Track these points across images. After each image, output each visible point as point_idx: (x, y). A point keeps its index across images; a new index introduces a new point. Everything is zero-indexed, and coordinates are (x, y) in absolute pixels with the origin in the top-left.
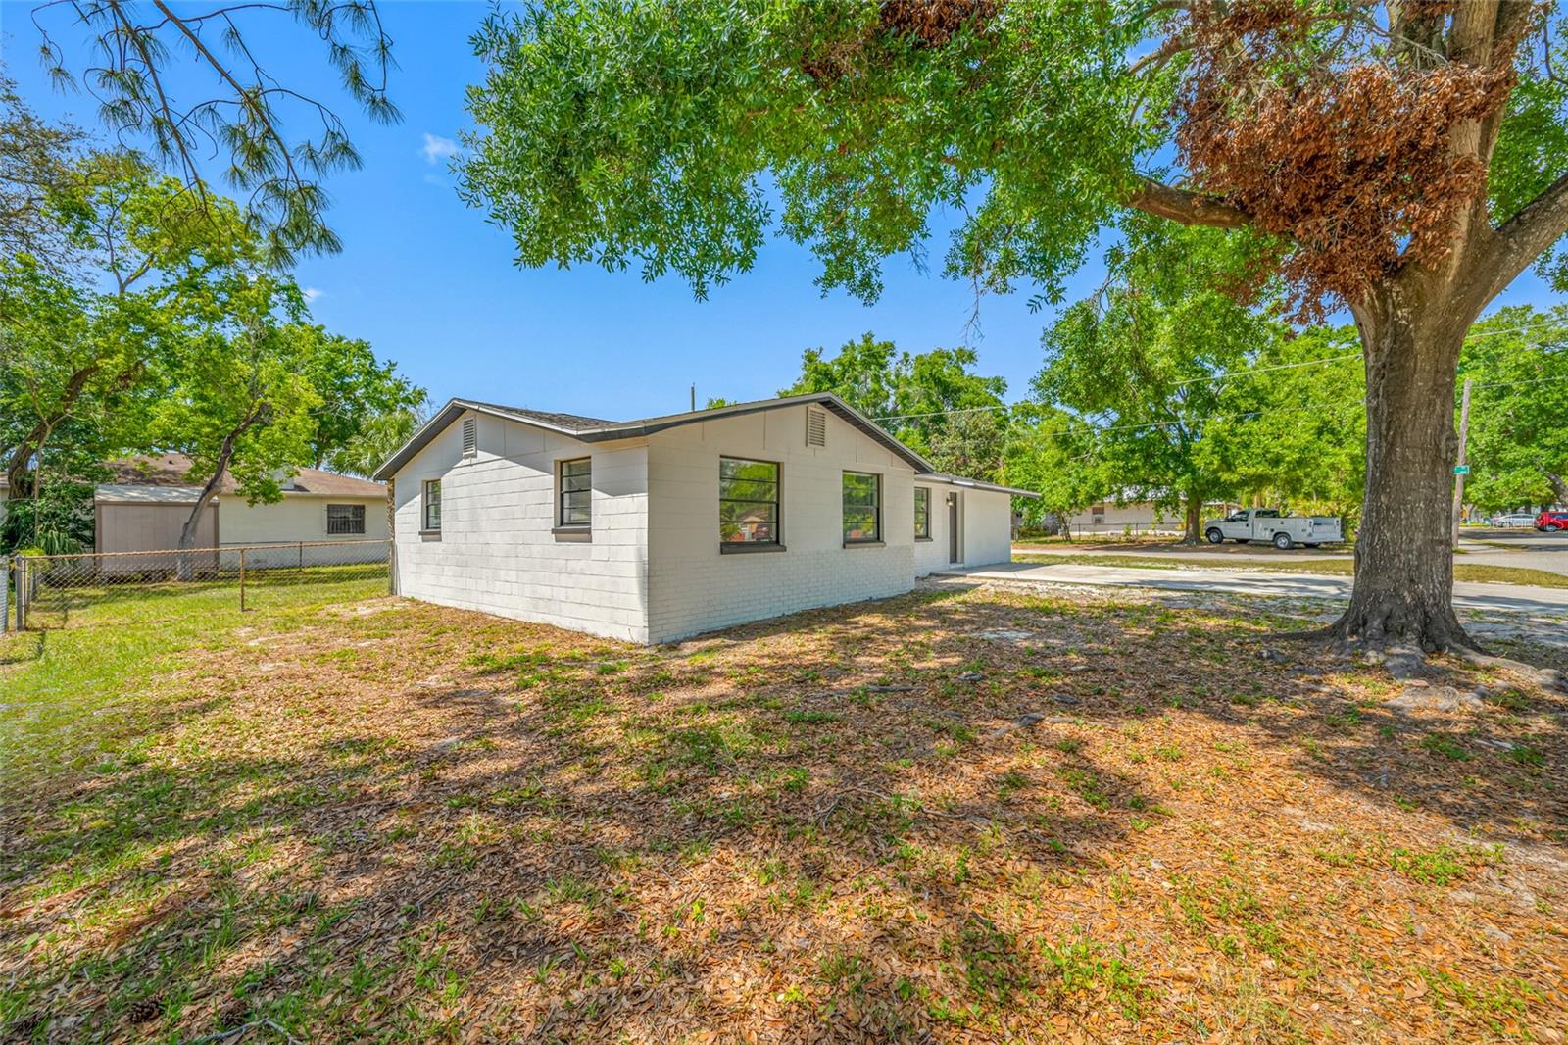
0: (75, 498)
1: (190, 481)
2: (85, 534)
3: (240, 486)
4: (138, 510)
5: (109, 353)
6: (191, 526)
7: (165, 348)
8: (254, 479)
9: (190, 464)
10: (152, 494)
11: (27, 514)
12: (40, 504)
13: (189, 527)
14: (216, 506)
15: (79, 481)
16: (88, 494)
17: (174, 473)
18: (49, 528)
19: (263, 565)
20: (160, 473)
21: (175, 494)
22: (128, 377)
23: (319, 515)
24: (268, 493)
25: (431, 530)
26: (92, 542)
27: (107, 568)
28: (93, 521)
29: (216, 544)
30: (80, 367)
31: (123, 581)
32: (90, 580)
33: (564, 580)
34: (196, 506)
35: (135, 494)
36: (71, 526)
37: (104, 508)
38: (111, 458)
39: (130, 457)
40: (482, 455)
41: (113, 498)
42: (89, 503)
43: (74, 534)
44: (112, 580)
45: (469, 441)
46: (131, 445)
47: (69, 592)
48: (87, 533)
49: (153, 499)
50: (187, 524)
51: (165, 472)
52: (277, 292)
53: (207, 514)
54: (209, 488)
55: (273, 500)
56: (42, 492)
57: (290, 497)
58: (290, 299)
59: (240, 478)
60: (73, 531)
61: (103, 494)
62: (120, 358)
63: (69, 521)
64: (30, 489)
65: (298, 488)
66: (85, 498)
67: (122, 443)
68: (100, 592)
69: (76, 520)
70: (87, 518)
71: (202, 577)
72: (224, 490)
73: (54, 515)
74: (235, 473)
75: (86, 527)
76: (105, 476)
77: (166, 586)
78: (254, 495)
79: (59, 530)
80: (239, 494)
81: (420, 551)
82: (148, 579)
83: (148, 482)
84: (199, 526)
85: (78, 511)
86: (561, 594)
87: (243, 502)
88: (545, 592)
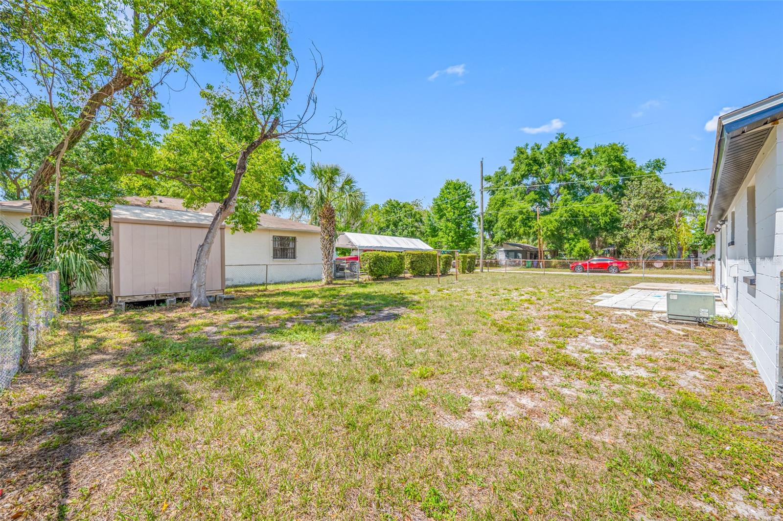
2: (102, 255)
4: (154, 229)
6: (206, 248)
12: (59, 223)
13: (204, 249)
15: (97, 200)
16: (105, 214)
18: (67, 248)
21: (189, 215)
26: (108, 263)
27: (124, 291)
28: (109, 243)
31: (139, 304)
34: (210, 229)
35: (150, 215)
36: (89, 247)
37: (121, 226)
41: (129, 218)
42: (106, 224)
43: (92, 255)
44: (128, 305)
48: (104, 255)
49: (168, 220)
50: (202, 246)
54: (221, 208)
56: (61, 209)
60: (91, 251)
61: (120, 213)
63: (87, 241)
64: (51, 208)
66: (103, 218)
69: (93, 241)
70: (104, 239)
73: (73, 234)
75: (103, 247)
79: (77, 250)
85: (95, 231)
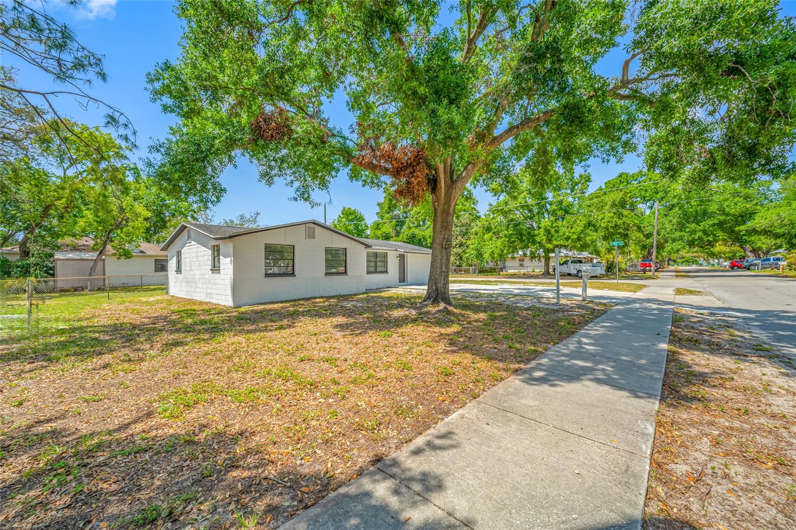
0: (46, 257)
1: (94, 250)
2: (50, 272)
3: (114, 251)
4: (72, 262)
5: (59, 199)
7: (82, 198)
8: (121, 248)
9: (93, 242)
10: (77, 255)
11: (27, 264)
12: (32, 260)
13: (93, 269)
14: (104, 260)
15: (48, 250)
16: (51, 256)
17: (87, 246)
18: (36, 269)
19: (125, 285)
20: (81, 246)
21: (87, 256)
22: (68, 207)
23: (151, 264)
24: (127, 255)
25: (179, 270)
26: (53, 275)
27: (60, 285)
28: (54, 267)
29: (104, 275)
30: (47, 204)
31: (66, 291)
32: (53, 291)
33: (214, 287)
34: (95, 260)
35: (70, 255)
36: (45, 269)
37: (58, 261)
38: (59, 240)
39: (68, 240)
40: (193, 243)
41: (61, 257)
42: (52, 259)
43: (46, 272)
44: (61, 291)
45: (189, 237)
46: (69, 235)
47: (44, 295)
48: (51, 272)
49: (78, 258)
51: (84, 245)
52: (129, 170)
53: (100, 264)
54: (100, 253)
55: (129, 258)
56: (33, 255)
57: (136, 256)
58: (135, 173)
59: (115, 248)
61: (58, 256)
62: (64, 200)
63: (44, 267)
64: (28, 253)
65: (142, 252)
66: (51, 257)
67: (65, 234)
68: (57, 295)
69: (47, 266)
70: (51, 265)
71: (99, 289)
72: (107, 253)
73: (38, 264)
74: (113, 246)
75: (51, 269)
76: (58, 248)
77: (83, 293)
78: (120, 255)
79: (40, 270)
80: (114, 255)
81: (176, 278)
82: (76, 290)
83: (76, 250)
84: (97, 269)
85: (48, 263)
86: (213, 291)
87: (115, 258)
88: (209, 291)
